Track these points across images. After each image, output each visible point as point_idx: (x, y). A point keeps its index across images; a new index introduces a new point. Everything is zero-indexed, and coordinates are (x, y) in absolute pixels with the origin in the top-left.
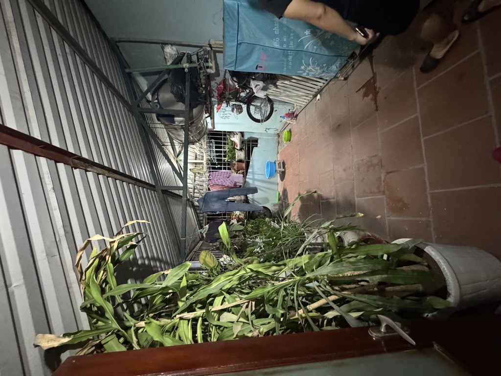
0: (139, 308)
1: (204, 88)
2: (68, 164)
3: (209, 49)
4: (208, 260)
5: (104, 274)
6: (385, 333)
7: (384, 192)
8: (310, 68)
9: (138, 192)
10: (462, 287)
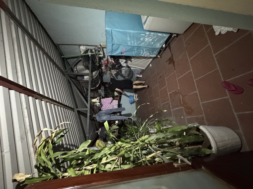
0: (63, 170)
1: (98, 63)
2: (33, 97)
3: (100, 47)
4: (100, 144)
5: (47, 150)
6: (180, 163)
7: (183, 105)
8: (145, 53)
9: (65, 111)
10: (217, 143)
